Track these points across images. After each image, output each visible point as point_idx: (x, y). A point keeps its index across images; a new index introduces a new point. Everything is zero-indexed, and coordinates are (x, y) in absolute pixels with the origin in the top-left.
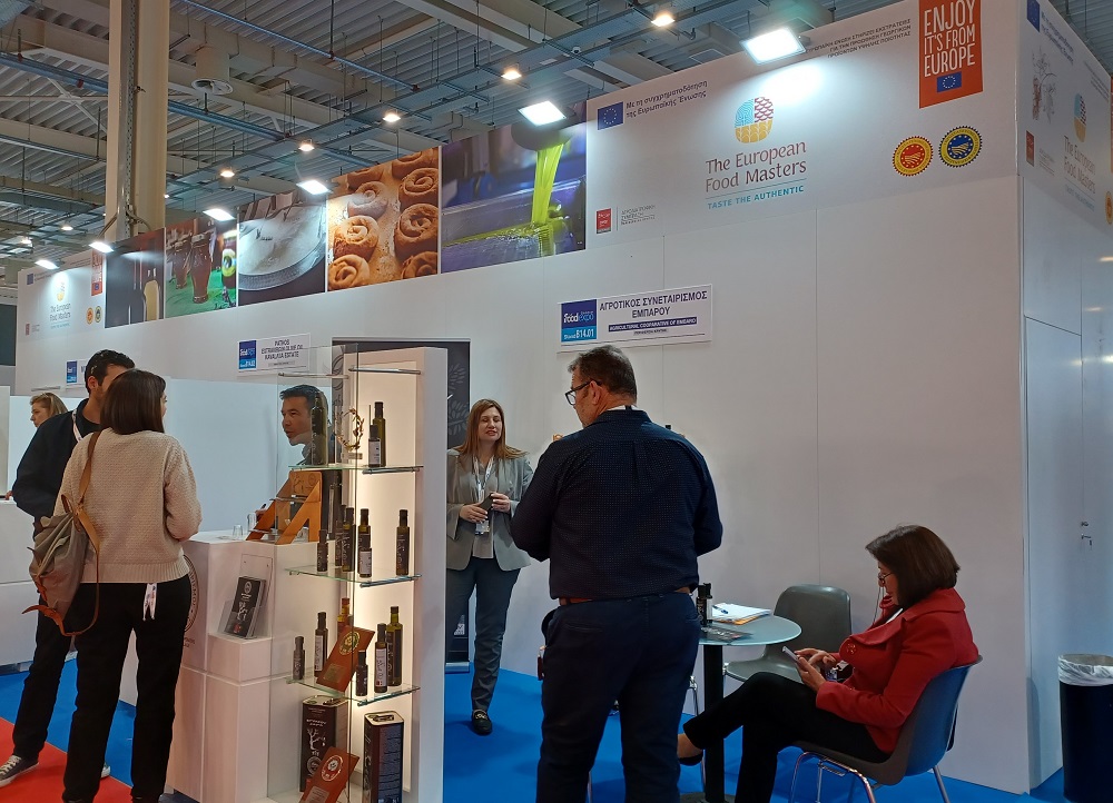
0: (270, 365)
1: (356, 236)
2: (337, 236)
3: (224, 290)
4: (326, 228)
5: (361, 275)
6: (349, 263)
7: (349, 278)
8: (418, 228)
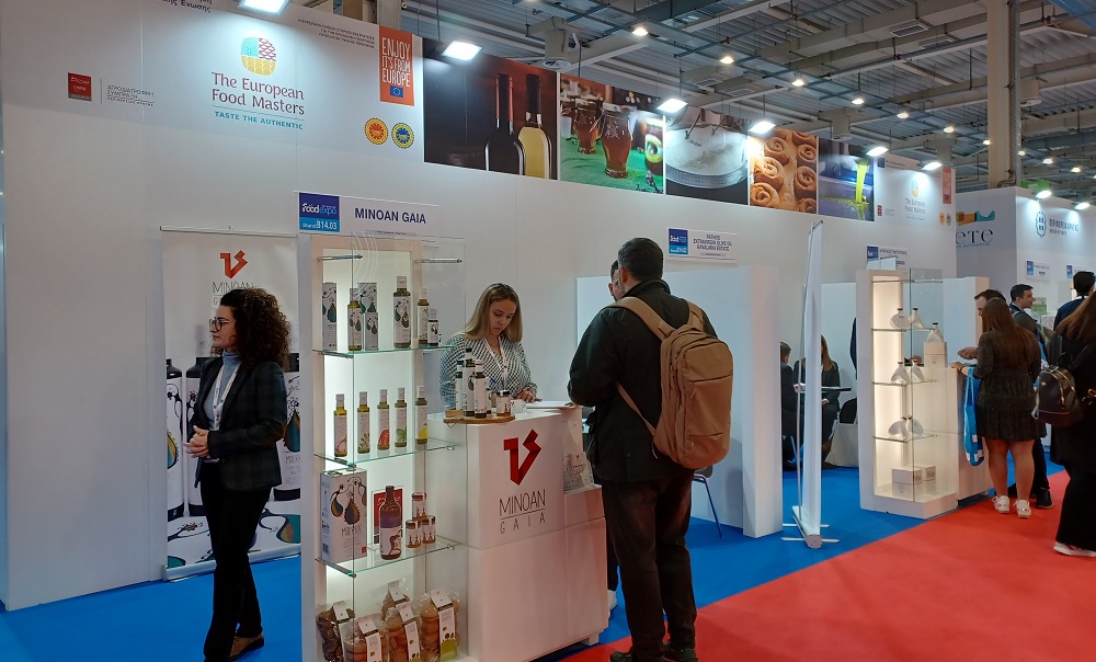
0: (702, 254)
1: (769, 171)
2: (756, 166)
3: (648, 174)
4: (747, 157)
5: (773, 200)
6: (766, 189)
7: (765, 200)
8: (806, 181)
